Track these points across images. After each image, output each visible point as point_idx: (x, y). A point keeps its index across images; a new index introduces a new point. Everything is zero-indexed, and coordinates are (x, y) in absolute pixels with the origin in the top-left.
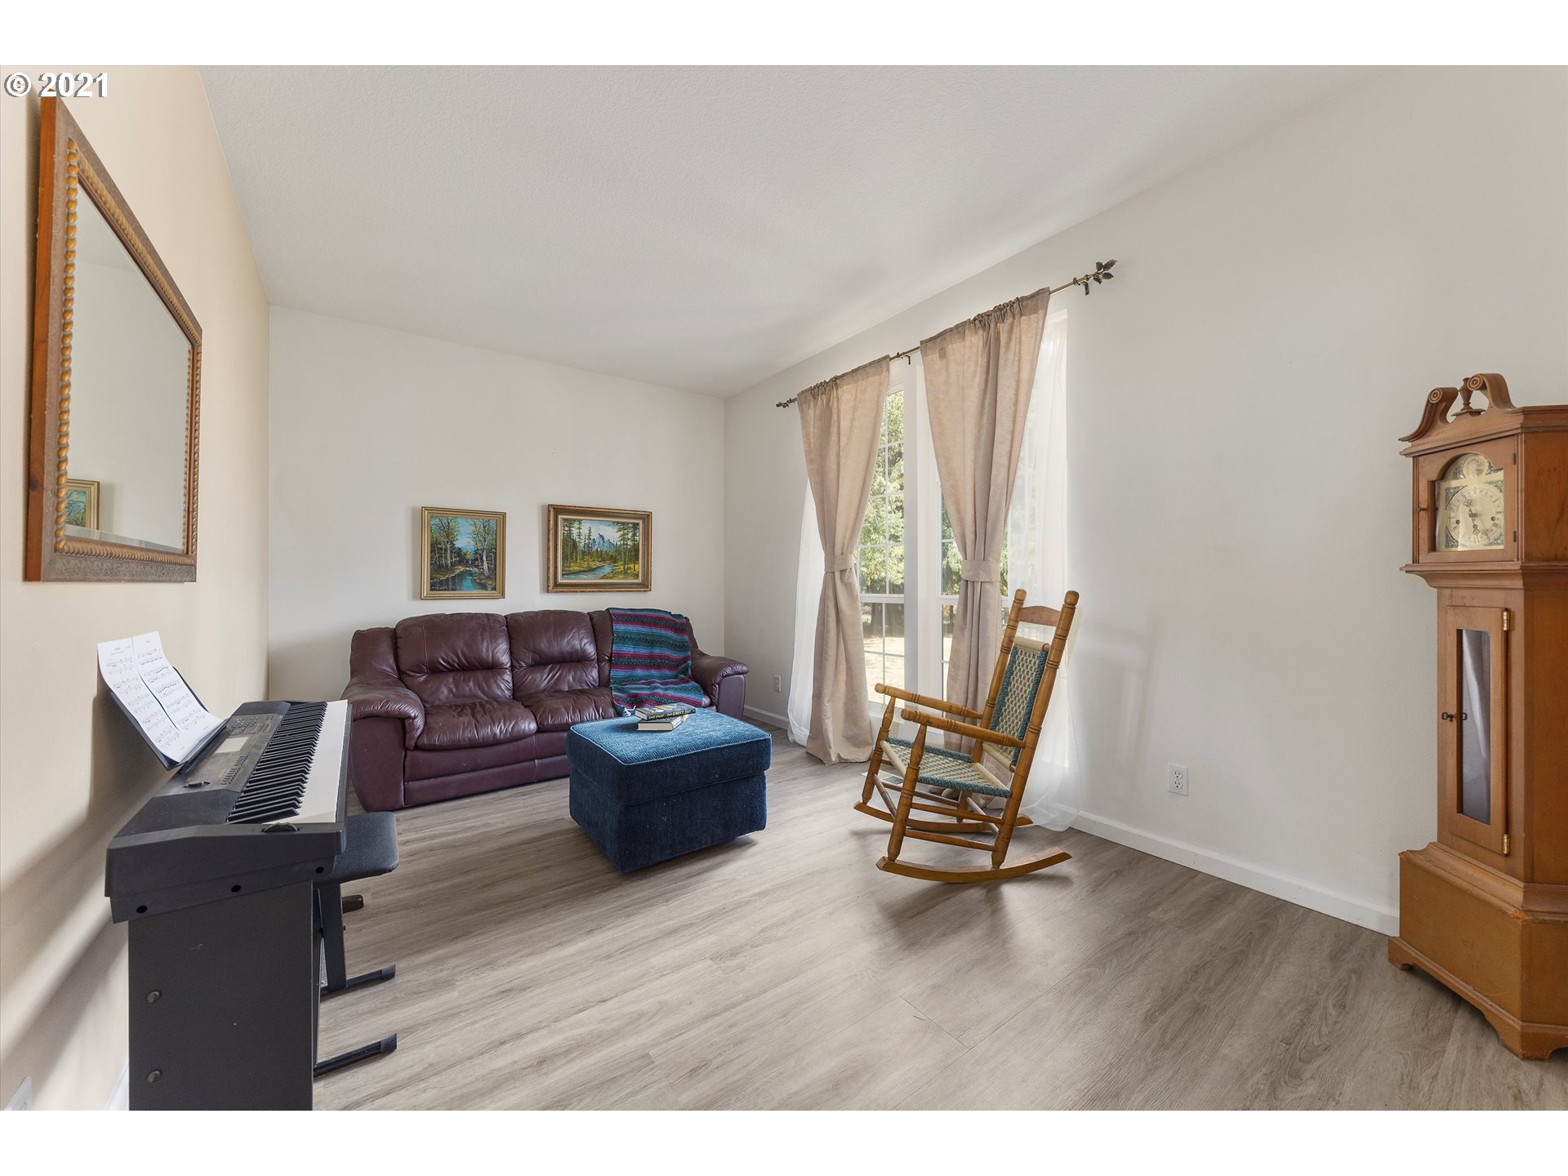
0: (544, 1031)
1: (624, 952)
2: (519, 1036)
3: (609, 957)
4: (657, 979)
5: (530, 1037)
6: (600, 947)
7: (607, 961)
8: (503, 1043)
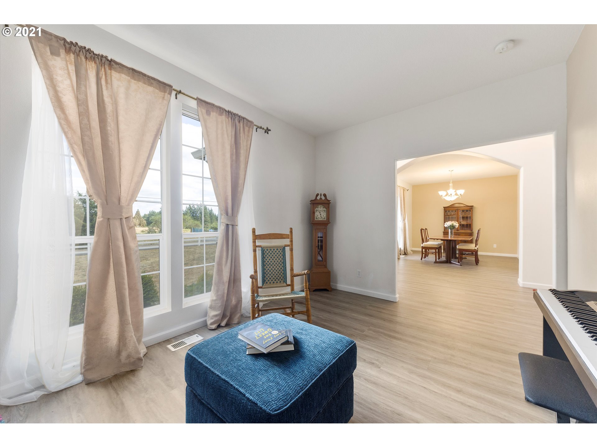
0: (452, 397)
1: (400, 394)
2: (462, 403)
3: (406, 398)
4: (402, 378)
5: (459, 400)
6: (404, 405)
7: (408, 397)
8: (469, 406)
